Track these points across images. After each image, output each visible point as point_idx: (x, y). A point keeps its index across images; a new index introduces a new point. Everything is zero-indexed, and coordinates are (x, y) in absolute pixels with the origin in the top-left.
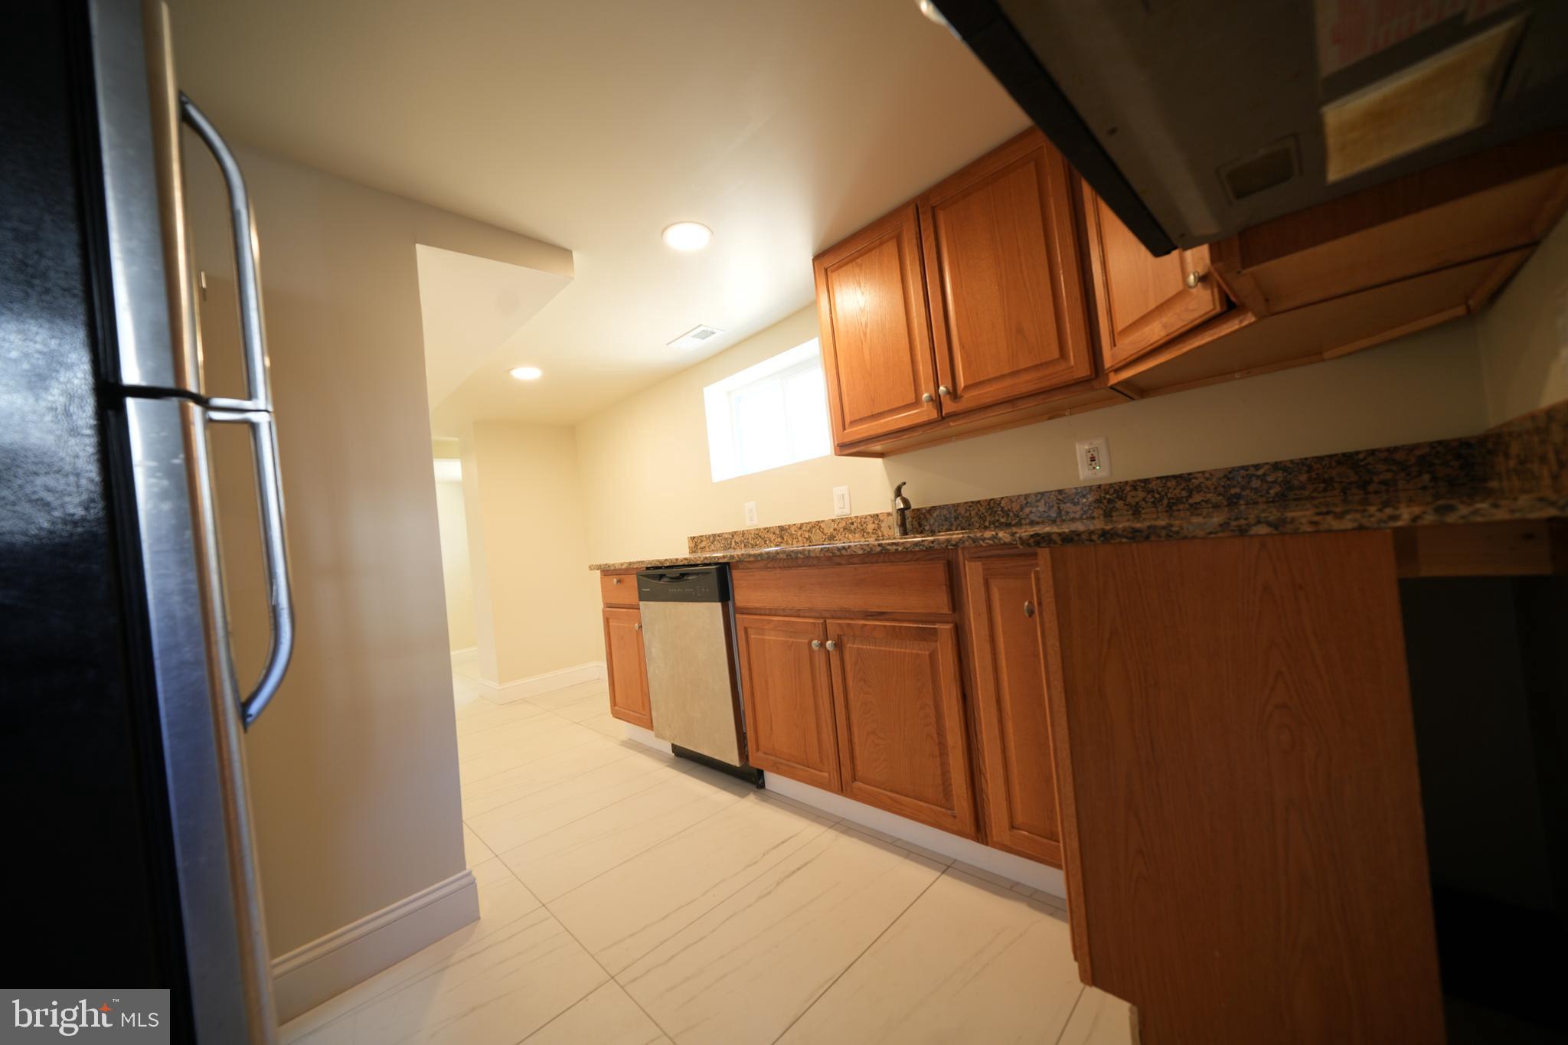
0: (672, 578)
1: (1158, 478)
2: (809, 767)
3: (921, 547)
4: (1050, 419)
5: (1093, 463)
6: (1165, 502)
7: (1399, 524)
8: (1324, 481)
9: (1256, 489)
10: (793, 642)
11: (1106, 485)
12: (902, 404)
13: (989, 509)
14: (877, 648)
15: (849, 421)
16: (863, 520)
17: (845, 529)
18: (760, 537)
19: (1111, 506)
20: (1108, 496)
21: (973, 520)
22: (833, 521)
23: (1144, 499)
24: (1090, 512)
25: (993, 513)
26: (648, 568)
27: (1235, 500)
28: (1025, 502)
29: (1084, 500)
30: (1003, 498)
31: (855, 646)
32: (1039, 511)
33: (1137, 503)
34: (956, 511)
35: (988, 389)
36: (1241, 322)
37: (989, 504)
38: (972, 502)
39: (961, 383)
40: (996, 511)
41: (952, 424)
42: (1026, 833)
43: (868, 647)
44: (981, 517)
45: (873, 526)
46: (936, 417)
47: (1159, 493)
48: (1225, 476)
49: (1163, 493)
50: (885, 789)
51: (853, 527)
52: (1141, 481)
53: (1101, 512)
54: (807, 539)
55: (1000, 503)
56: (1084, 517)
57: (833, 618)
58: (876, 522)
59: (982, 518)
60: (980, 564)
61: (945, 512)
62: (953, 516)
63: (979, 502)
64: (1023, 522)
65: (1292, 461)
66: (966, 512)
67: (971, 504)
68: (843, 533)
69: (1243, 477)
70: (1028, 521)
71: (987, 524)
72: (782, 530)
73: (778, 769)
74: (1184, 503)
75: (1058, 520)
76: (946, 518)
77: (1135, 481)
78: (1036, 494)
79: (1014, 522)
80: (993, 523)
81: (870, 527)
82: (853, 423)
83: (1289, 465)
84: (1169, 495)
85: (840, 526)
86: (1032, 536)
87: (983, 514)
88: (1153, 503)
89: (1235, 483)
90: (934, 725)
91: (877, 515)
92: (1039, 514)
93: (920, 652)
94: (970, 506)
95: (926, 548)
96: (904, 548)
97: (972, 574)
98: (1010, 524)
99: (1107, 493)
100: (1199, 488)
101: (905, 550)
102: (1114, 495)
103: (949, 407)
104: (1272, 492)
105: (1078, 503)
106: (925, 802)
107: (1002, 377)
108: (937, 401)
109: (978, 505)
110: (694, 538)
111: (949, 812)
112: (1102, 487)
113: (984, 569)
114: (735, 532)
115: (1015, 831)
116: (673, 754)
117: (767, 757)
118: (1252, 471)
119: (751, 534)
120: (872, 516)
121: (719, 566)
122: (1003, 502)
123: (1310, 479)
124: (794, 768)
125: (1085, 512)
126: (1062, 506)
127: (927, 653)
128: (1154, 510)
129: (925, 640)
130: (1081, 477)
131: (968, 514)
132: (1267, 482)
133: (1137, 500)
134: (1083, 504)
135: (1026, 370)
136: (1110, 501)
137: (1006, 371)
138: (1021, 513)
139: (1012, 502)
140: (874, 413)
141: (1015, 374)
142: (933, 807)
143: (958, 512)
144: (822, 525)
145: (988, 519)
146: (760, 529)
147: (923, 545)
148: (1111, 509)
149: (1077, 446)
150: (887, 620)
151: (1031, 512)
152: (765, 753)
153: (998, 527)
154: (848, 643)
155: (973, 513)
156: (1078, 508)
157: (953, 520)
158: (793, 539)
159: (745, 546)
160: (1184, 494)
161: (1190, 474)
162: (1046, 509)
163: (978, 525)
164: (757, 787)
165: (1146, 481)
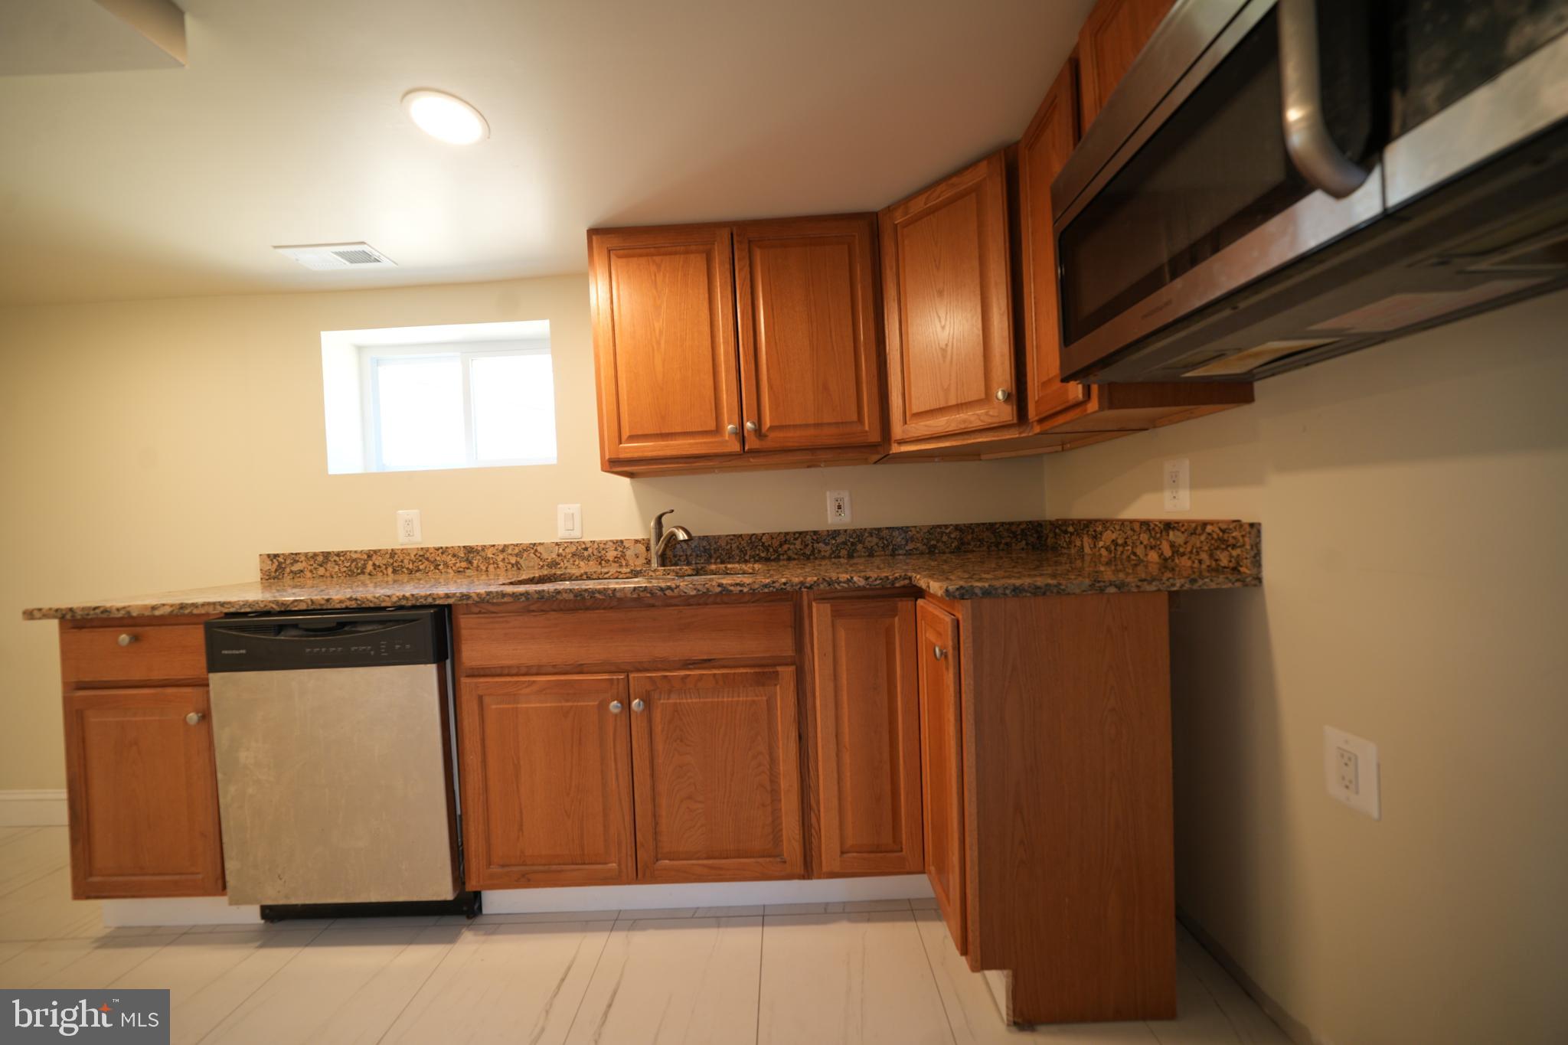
0: (307, 630)
1: (887, 528)
2: (584, 864)
3: (771, 589)
4: (808, 467)
5: (840, 510)
6: (891, 547)
7: (1175, 589)
8: (980, 540)
9: (945, 542)
10: (571, 707)
11: (850, 530)
12: (700, 429)
13: (751, 543)
14: (702, 700)
15: (628, 434)
16: (602, 546)
17: (574, 555)
18: (427, 559)
19: (853, 548)
20: (851, 540)
21: (733, 553)
22: (557, 544)
23: (877, 544)
24: (837, 552)
25: (754, 547)
26: (228, 615)
27: (933, 549)
28: (784, 539)
29: (834, 542)
30: (764, 534)
31: (671, 701)
32: (796, 549)
33: (872, 547)
34: (716, 543)
35: (791, 434)
36: (1020, 433)
37: (750, 539)
38: (734, 535)
39: (767, 422)
40: (757, 546)
41: (751, 460)
42: (855, 854)
43: (689, 701)
44: (741, 551)
45: (615, 553)
46: (739, 450)
47: (887, 540)
48: (928, 531)
49: (890, 541)
50: (698, 859)
51: (586, 553)
52: (875, 529)
53: (846, 553)
54: (513, 565)
55: (761, 538)
56: (833, 556)
57: (638, 670)
58: (620, 549)
59: (743, 552)
60: (829, 605)
61: (705, 543)
62: (712, 548)
63: (741, 536)
64: (781, 557)
65: (964, 525)
66: (727, 545)
67: (732, 537)
68: (571, 561)
69: (938, 533)
70: (785, 557)
71: (747, 558)
72: (469, 552)
73: (529, 880)
74: (902, 549)
75: (812, 557)
76: (705, 549)
77: (872, 529)
78: (795, 533)
79: (772, 557)
80: (754, 557)
81: (611, 554)
82: (632, 438)
83: (963, 528)
84: (894, 543)
85: (567, 550)
86: (957, 589)
87: (744, 547)
88: (883, 547)
89: (933, 537)
90: (768, 773)
91: (622, 541)
92: (796, 551)
93: (756, 698)
94: (732, 539)
95: (777, 590)
96: (751, 589)
97: (819, 616)
98: (769, 558)
99: (851, 537)
100: (912, 539)
101: (751, 591)
102: (857, 540)
103: (752, 443)
104: (953, 545)
105: (829, 544)
106: (751, 857)
107: (807, 426)
108: (740, 434)
109: (740, 539)
110: (276, 556)
111: (778, 859)
112: (848, 532)
113: (832, 611)
114: (375, 552)
115: (845, 856)
116: (263, 922)
117: (507, 869)
118: (943, 529)
119: (409, 554)
120: (615, 542)
121: (436, 610)
122: (764, 537)
123: (972, 538)
124: (560, 871)
125: (834, 552)
126: (815, 545)
127: (765, 698)
128: (883, 553)
129: (763, 685)
130: (830, 521)
131: (729, 547)
132: (951, 538)
133: (872, 544)
134: (833, 544)
135: (829, 424)
136: (853, 544)
137: (811, 421)
138: (780, 549)
139: (773, 538)
140: (663, 432)
141: (817, 425)
142: (760, 860)
143: (718, 544)
144: (539, 549)
145: (749, 554)
146: (427, 550)
147: (774, 587)
148: (853, 550)
149: (828, 493)
150: (714, 667)
151: (789, 549)
152: (503, 866)
153: (757, 561)
154: (660, 699)
155: (734, 546)
156: (828, 548)
157: (712, 552)
158: (489, 564)
159: (395, 571)
160: (903, 542)
161: (907, 527)
162: (802, 547)
163: (738, 558)
164: (469, 917)
165: (879, 530)
